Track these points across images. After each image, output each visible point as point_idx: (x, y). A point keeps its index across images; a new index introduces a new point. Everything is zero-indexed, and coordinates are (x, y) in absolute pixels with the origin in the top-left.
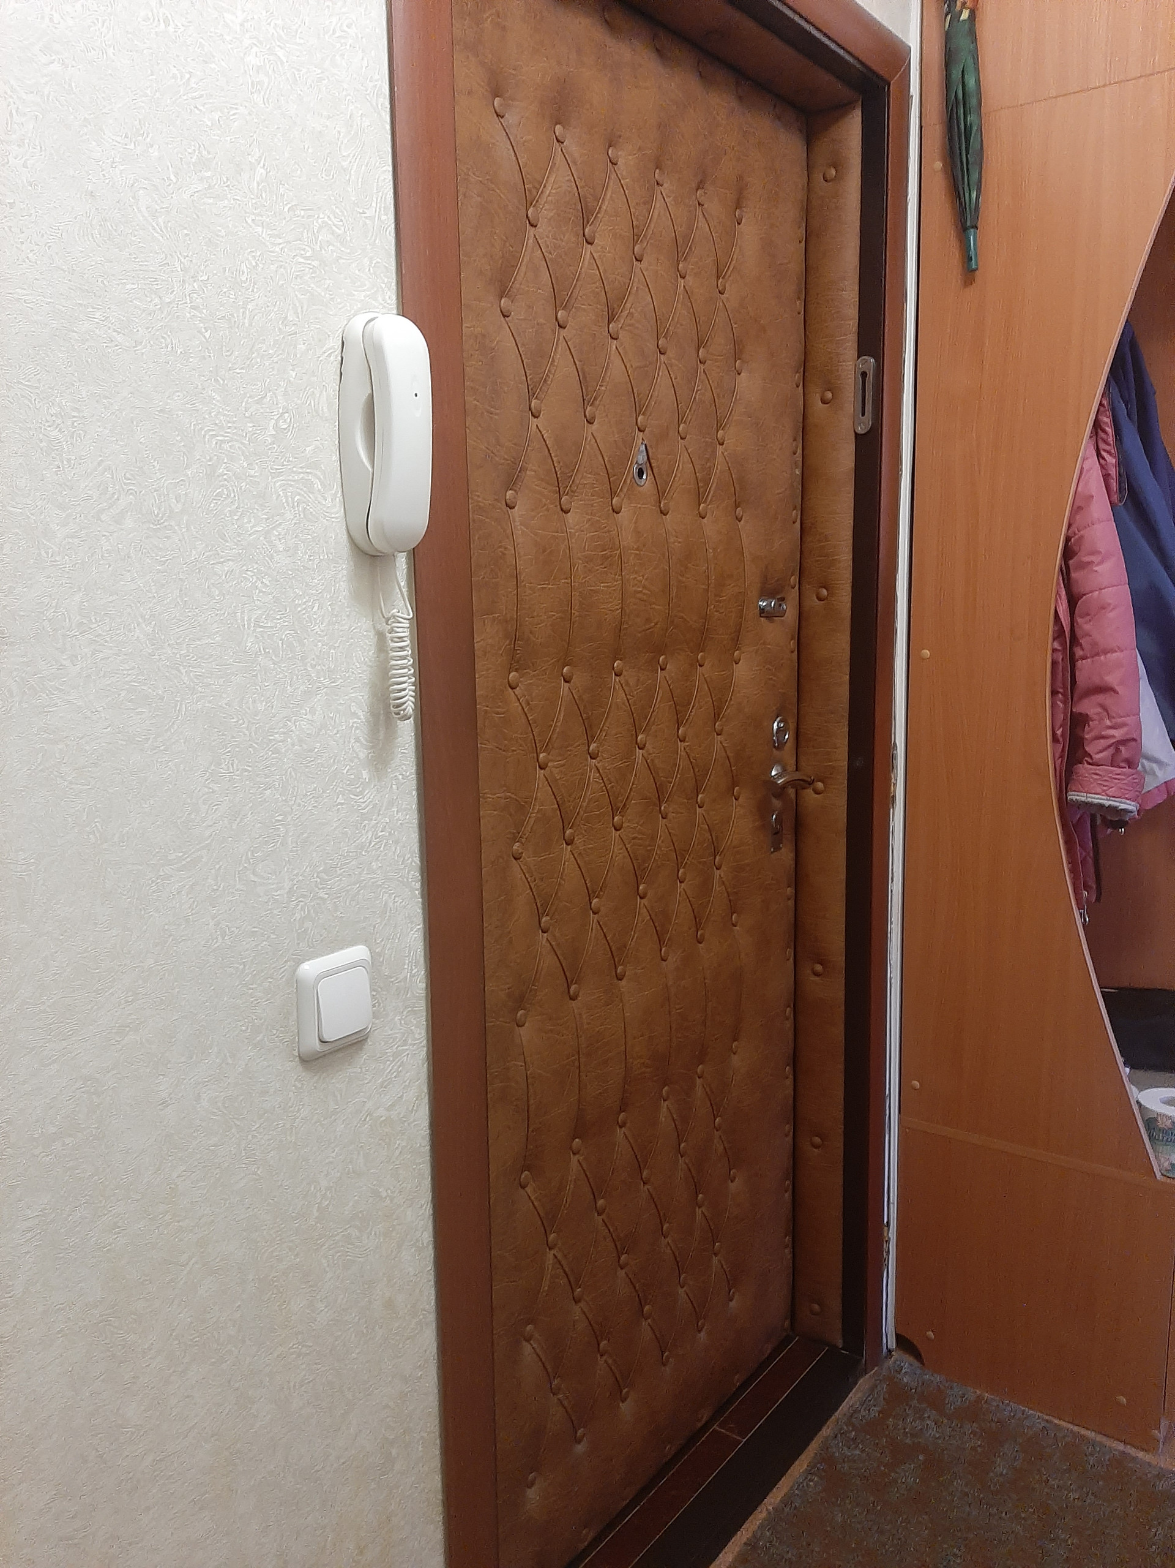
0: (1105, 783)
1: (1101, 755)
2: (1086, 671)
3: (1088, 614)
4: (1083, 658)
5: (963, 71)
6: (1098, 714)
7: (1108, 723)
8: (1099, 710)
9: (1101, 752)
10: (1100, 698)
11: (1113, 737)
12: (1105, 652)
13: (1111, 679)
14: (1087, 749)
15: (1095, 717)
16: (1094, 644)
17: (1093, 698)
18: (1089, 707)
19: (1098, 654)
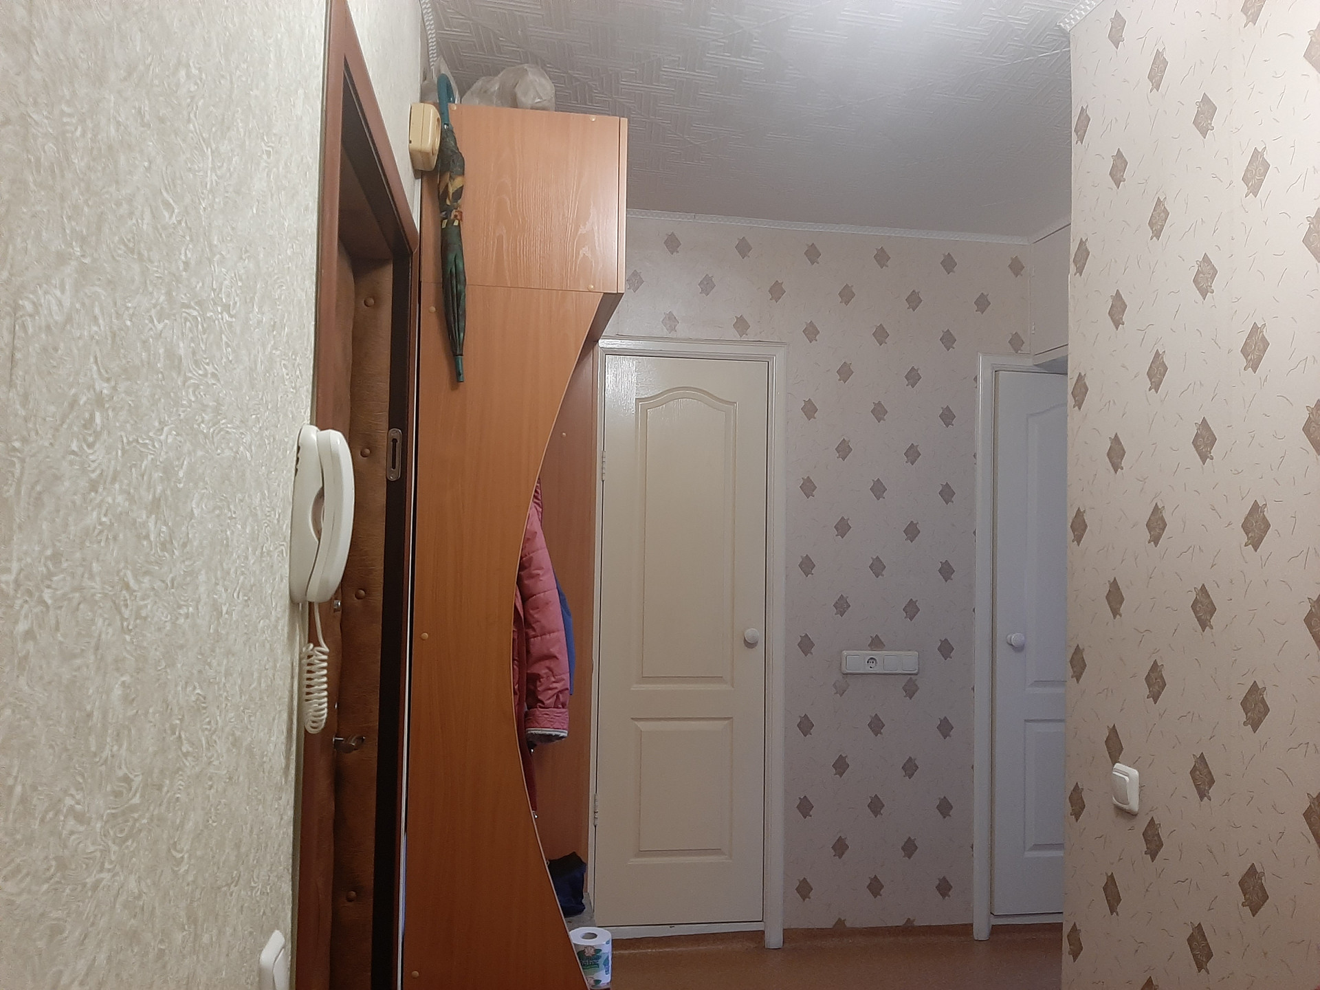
0: (552, 720)
1: (548, 702)
2: (537, 645)
3: (538, 608)
4: (534, 637)
5: (455, 258)
6: (546, 673)
7: (553, 679)
8: (547, 671)
9: (549, 699)
10: (547, 663)
11: (556, 688)
12: (549, 633)
13: (554, 650)
14: (539, 697)
15: (545, 676)
16: (543, 627)
17: (542, 663)
18: (541, 669)
19: (545, 634)
